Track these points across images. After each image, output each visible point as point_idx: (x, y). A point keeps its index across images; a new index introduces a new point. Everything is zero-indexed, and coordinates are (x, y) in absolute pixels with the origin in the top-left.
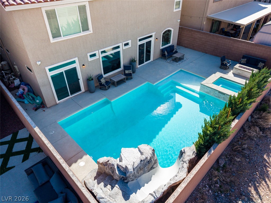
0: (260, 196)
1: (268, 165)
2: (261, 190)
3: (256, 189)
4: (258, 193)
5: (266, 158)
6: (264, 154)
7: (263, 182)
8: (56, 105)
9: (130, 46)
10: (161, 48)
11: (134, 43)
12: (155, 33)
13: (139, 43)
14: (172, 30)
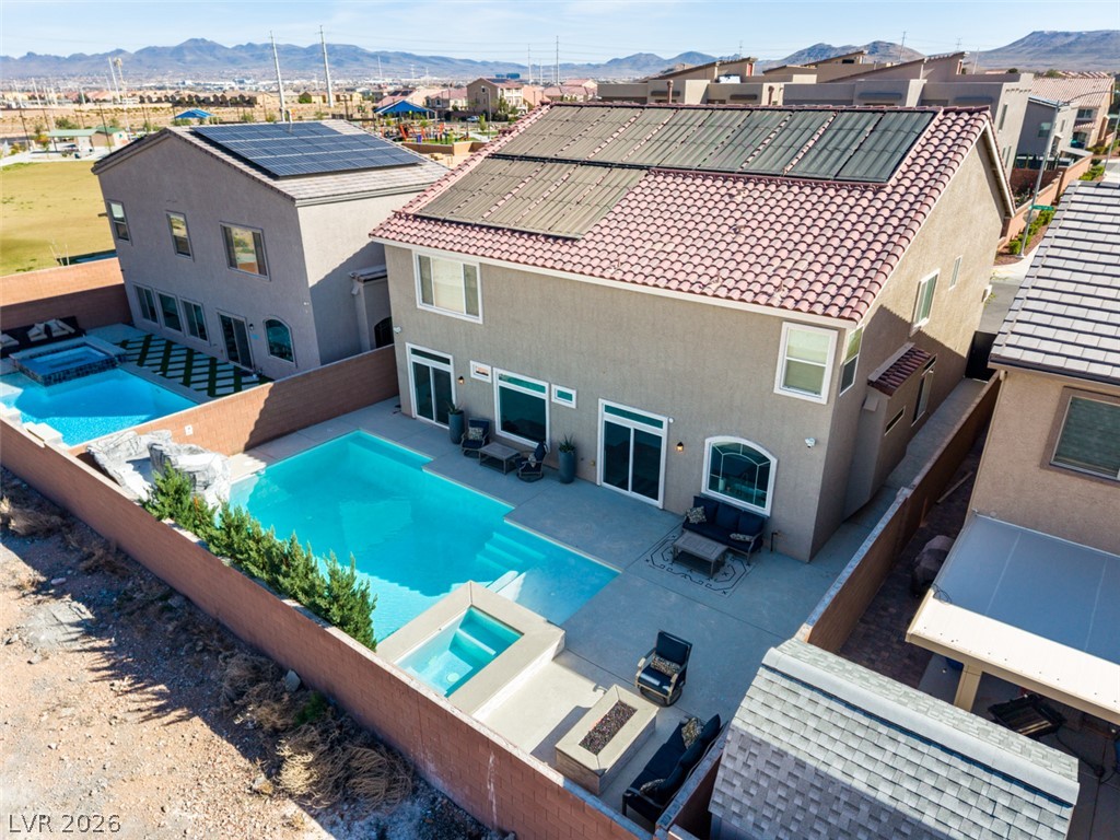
0: (86, 651)
1: (137, 686)
2: (98, 655)
3: (101, 649)
4: (93, 650)
5: (157, 688)
6: (168, 686)
7: (106, 665)
8: (411, 417)
9: (572, 404)
10: (705, 490)
11: (587, 404)
12: (671, 421)
13: (603, 415)
14: (773, 462)
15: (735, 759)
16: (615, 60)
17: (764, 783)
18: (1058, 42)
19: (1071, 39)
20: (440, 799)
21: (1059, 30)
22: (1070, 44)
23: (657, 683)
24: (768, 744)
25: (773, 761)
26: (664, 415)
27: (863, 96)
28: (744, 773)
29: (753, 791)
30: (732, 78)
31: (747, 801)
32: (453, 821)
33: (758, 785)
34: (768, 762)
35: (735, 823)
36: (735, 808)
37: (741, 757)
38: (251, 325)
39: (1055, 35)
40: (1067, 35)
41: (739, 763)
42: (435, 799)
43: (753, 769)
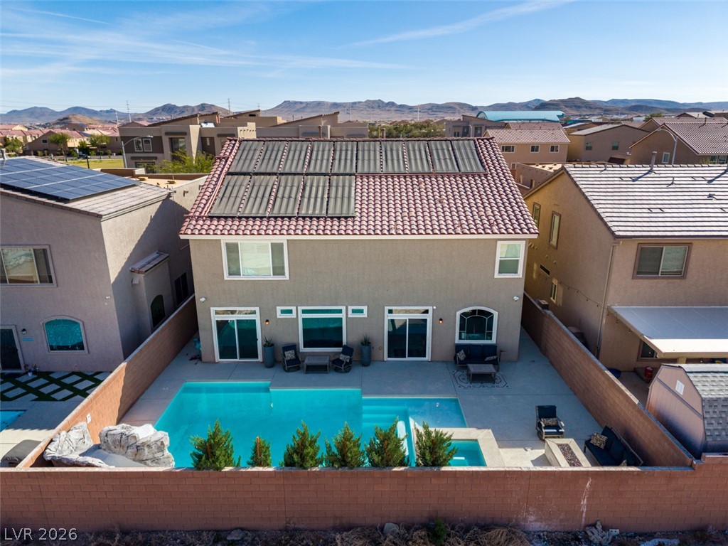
8: (214, 362)
9: (365, 315)
10: (457, 341)
11: (376, 313)
12: (435, 307)
13: (388, 316)
14: (496, 314)
15: (709, 412)
16: (14, 111)
17: (724, 415)
18: (299, 106)
19: (304, 105)
20: (542, 534)
21: (297, 100)
22: (304, 108)
23: (555, 431)
24: (720, 398)
25: (725, 404)
26: (430, 306)
27: (304, 134)
28: (715, 416)
29: (721, 422)
30: (209, 124)
31: (720, 427)
32: (559, 539)
33: (722, 417)
34: (722, 406)
35: (719, 439)
36: (717, 433)
37: (711, 410)
38: (24, 330)
39: (296, 103)
40: (301, 103)
41: (711, 413)
42: (539, 536)
43: (718, 412)
